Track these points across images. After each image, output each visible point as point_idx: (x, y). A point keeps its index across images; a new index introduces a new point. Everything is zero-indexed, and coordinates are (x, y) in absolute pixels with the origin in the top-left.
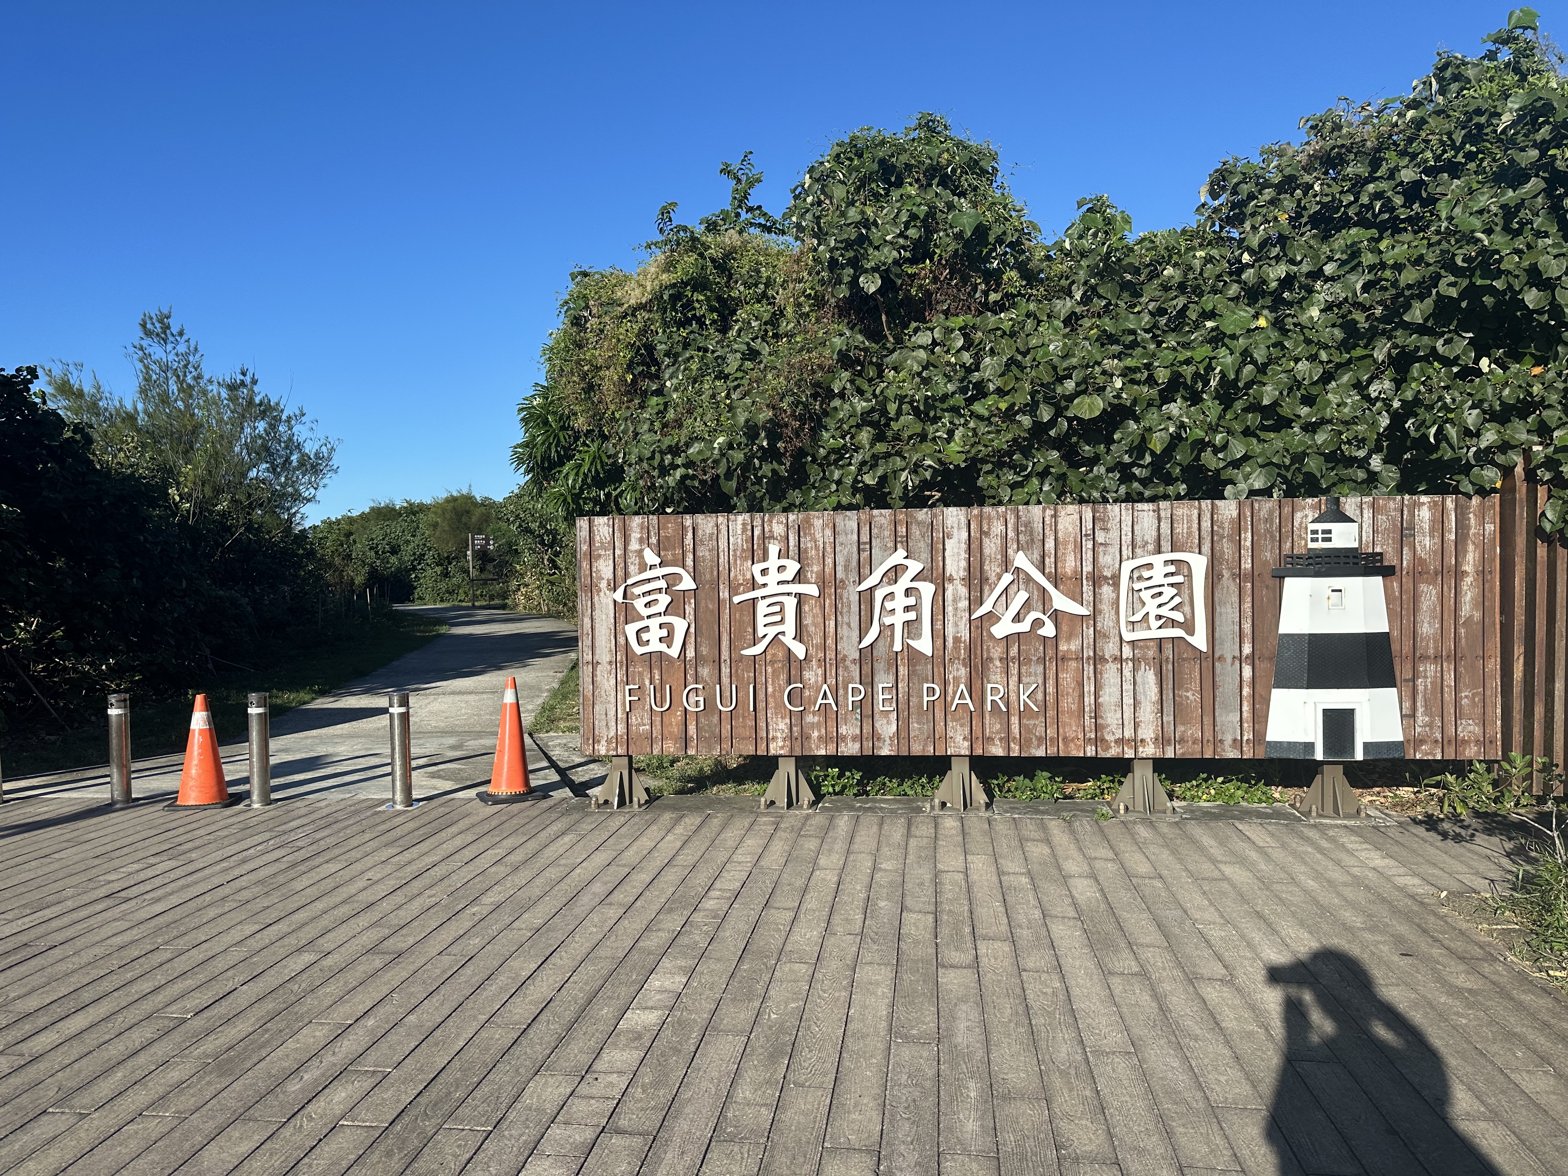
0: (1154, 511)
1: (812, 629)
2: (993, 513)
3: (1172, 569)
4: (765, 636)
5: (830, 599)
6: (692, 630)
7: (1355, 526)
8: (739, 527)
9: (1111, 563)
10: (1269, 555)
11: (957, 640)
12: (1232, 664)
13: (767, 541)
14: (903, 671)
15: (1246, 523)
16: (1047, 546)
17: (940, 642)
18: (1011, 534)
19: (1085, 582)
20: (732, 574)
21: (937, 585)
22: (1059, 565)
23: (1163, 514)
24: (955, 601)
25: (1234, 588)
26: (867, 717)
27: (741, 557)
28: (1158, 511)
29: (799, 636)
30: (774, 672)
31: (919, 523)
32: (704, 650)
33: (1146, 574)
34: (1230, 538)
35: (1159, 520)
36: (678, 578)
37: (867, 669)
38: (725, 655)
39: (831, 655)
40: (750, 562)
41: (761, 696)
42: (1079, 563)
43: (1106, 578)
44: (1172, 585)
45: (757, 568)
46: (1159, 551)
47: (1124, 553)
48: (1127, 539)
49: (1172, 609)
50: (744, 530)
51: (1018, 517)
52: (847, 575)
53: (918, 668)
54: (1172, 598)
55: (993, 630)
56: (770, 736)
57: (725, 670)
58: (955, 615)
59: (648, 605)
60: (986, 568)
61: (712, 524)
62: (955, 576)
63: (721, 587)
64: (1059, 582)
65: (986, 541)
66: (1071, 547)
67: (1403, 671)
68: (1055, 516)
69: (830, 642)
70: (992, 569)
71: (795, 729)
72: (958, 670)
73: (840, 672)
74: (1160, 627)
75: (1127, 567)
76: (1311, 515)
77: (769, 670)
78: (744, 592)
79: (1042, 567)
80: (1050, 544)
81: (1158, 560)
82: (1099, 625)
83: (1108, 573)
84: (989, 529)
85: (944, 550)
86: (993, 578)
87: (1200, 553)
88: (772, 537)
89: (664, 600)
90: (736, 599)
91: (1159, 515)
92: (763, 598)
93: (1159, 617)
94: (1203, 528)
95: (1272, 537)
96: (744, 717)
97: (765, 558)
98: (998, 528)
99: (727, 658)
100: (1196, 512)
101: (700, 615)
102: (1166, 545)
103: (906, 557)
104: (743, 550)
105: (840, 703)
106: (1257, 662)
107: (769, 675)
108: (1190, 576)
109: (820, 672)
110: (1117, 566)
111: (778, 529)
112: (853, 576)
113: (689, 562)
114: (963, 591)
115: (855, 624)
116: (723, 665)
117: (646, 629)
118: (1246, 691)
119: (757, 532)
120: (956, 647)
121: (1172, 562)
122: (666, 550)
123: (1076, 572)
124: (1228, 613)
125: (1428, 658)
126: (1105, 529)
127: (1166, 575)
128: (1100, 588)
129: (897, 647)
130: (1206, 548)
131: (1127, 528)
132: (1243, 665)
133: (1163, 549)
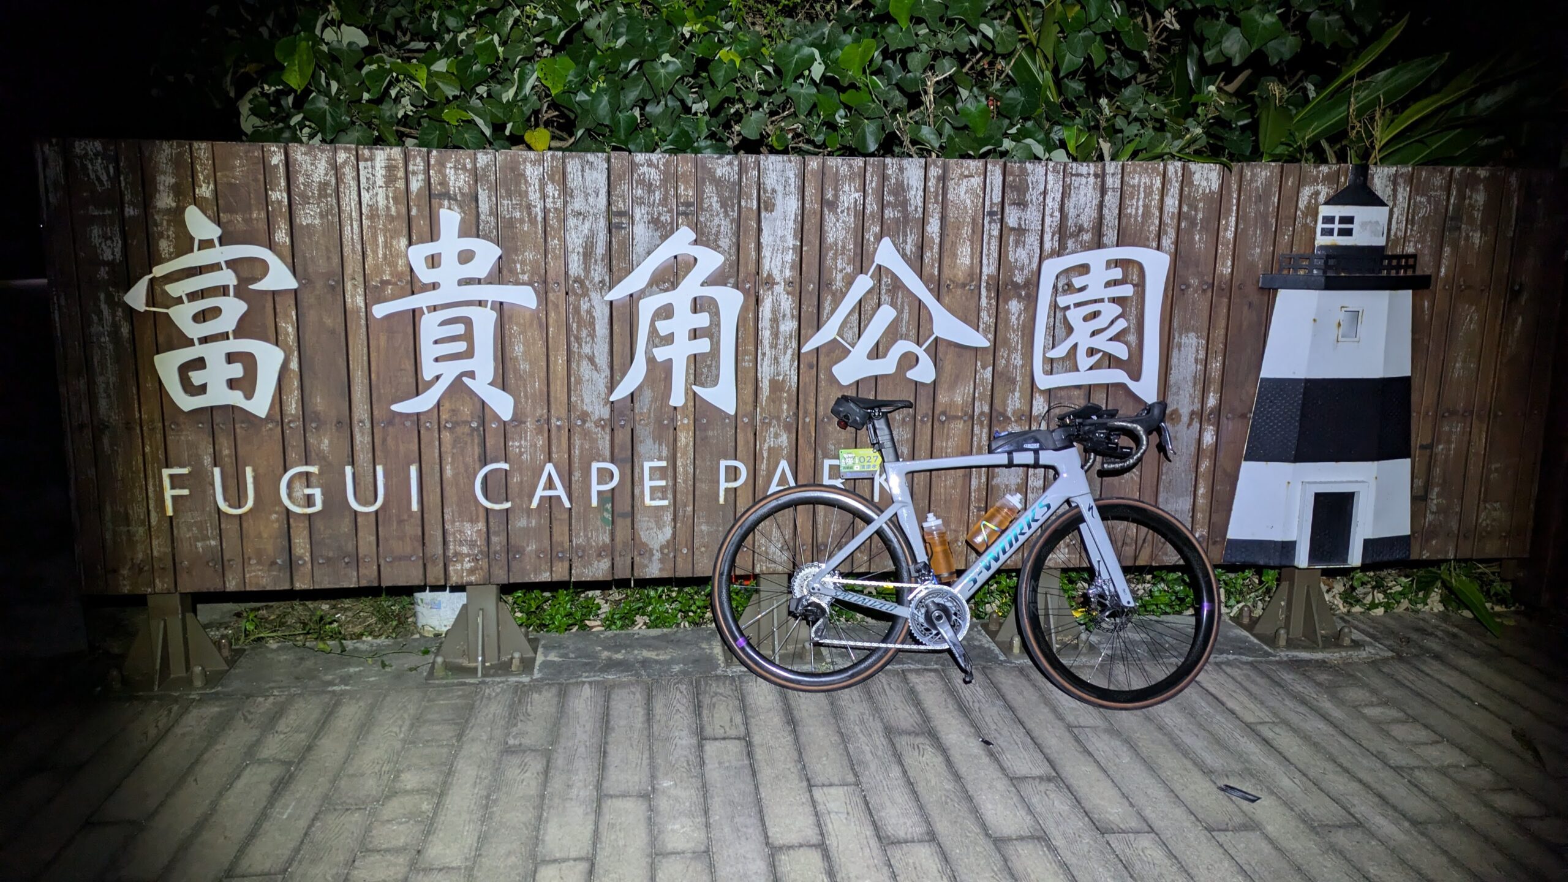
0: (1096, 176)
1: (524, 366)
2: (844, 170)
3: (1117, 273)
4: (438, 378)
5: (558, 313)
6: (294, 365)
7: (1385, 210)
8: (380, 172)
9: (1027, 262)
10: (1257, 253)
11: (775, 386)
12: (1189, 425)
13: (434, 201)
14: (685, 439)
15: (1230, 201)
16: (928, 229)
17: (749, 390)
18: (872, 207)
19: (984, 292)
20: (370, 261)
21: (746, 292)
22: (946, 261)
23: (1110, 182)
24: (775, 321)
25: (1203, 305)
26: (623, 515)
27: (385, 230)
28: (1101, 176)
29: (502, 381)
30: (456, 441)
31: (718, 182)
32: (319, 402)
33: (1078, 282)
34: (1205, 228)
35: (1103, 191)
36: (260, 268)
37: (623, 436)
38: (361, 411)
39: (559, 409)
40: (404, 242)
41: (432, 482)
42: (976, 261)
43: (1016, 286)
44: (1113, 300)
45: (417, 254)
46: (1099, 244)
47: (1048, 246)
48: (1052, 222)
49: (1111, 339)
50: (390, 179)
51: (884, 178)
52: (587, 270)
53: (710, 433)
54: (1112, 322)
55: (836, 370)
56: (451, 553)
57: (362, 439)
58: (774, 346)
59: (201, 317)
60: (829, 262)
61: (322, 166)
62: (777, 277)
63: (349, 286)
64: (944, 290)
65: (830, 218)
66: (966, 231)
67: (1420, 434)
68: (943, 179)
69: (559, 390)
70: (840, 267)
71: (494, 539)
72: (776, 436)
73: (577, 442)
74: (1091, 368)
75: (1052, 268)
76: (1324, 191)
77: (446, 436)
78: (394, 298)
79: (917, 263)
80: (933, 227)
81: (1097, 258)
82: (1002, 363)
83: (1019, 279)
84: (836, 196)
85: (760, 230)
86: (839, 283)
87: (1159, 248)
88: (446, 195)
89: (233, 309)
90: (380, 311)
91: (1103, 183)
92: (435, 308)
93: (1091, 352)
94: (1166, 209)
95: (1266, 224)
96: (400, 522)
97: (433, 235)
98: (849, 196)
99: (366, 416)
100: (1158, 182)
101: (309, 338)
102: (1110, 236)
103: (696, 242)
104: (390, 218)
105: (575, 495)
106: (1224, 421)
107: (447, 446)
108: (1140, 286)
109: (541, 442)
110: (1035, 266)
111: (457, 180)
112: (598, 272)
113: (281, 236)
114: (787, 304)
115: (602, 360)
116: (356, 430)
117: (199, 363)
118: (1205, 465)
119: (416, 184)
120: (774, 397)
121: (1117, 263)
122: (230, 210)
123: (971, 275)
124: (1190, 346)
125: (1453, 413)
126: (1022, 204)
127: (1108, 284)
128: (1006, 302)
129: (677, 399)
130: (1167, 242)
131: (1052, 204)
132: (1205, 426)
133: (1105, 240)
